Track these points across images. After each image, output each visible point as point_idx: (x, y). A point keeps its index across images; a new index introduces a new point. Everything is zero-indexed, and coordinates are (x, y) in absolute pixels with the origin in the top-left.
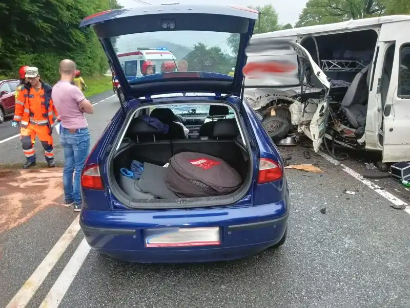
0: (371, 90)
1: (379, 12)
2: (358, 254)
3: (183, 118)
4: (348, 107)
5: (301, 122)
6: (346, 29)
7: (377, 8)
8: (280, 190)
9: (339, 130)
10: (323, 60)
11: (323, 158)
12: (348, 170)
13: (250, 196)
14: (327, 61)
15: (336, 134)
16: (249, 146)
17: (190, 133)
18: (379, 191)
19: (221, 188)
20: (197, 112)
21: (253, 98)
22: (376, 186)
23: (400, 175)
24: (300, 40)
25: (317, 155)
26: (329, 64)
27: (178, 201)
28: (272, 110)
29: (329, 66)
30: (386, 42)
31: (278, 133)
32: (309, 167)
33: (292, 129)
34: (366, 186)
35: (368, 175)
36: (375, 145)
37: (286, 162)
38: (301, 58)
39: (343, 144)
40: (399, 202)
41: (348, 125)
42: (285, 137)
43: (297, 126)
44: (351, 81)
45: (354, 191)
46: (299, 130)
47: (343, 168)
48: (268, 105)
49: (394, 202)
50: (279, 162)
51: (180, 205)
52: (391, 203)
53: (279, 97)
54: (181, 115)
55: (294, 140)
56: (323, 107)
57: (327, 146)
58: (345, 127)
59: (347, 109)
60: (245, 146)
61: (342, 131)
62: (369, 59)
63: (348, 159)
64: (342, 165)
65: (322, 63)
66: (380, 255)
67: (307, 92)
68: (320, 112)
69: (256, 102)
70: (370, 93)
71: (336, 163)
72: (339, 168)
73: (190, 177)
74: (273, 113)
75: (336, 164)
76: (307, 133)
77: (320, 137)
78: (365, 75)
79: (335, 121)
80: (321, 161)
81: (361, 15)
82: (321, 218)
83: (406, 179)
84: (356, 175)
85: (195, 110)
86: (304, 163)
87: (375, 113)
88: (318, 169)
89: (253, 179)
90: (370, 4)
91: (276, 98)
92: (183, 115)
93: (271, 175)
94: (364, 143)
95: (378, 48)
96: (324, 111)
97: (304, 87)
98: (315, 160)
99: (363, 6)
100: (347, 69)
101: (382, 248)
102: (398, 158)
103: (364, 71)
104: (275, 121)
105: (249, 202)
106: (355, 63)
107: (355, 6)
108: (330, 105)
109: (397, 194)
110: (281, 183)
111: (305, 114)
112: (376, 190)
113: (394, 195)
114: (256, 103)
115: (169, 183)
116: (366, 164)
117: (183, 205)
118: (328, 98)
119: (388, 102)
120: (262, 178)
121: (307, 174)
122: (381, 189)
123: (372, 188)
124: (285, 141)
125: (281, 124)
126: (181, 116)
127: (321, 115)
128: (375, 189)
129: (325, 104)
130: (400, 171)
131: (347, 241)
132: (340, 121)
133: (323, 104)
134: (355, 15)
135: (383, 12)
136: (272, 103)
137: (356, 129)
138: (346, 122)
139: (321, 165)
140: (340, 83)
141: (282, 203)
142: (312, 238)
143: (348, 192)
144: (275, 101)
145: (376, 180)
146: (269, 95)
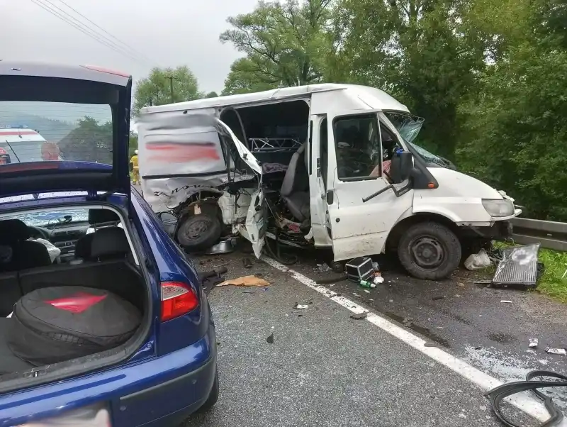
0: (311, 173)
1: (317, 79)
2: (316, 392)
3: (50, 231)
4: (289, 196)
5: (235, 220)
6: (273, 100)
7: (314, 74)
8: (198, 323)
9: (282, 226)
10: (251, 139)
11: (267, 265)
12: (299, 277)
13: (152, 342)
14: (257, 139)
15: (279, 232)
16: (144, 266)
17: (61, 254)
18: (337, 299)
19: (105, 338)
20: (74, 219)
21: (166, 191)
22: (333, 293)
23: (358, 275)
24: (219, 114)
25: (260, 262)
26: (260, 144)
27: (28, 375)
28: (196, 207)
29: (260, 146)
30: (319, 115)
31: (207, 237)
32: (250, 280)
33: (225, 231)
34: (321, 295)
35: (322, 279)
36: (325, 241)
37: (220, 277)
38: (223, 136)
39: (289, 243)
40: (359, 310)
41: (293, 219)
42: (218, 242)
43: (231, 225)
44: (287, 163)
45: (306, 303)
46: (234, 231)
47: (293, 274)
48: (189, 201)
49: (353, 310)
50: (192, 284)
51: (33, 379)
52: (351, 312)
53: (202, 188)
54: (45, 226)
55: (229, 244)
56: (258, 199)
57: (271, 248)
58: (289, 221)
59: (287, 199)
60: (139, 267)
61: (286, 227)
62: (303, 137)
63: (298, 261)
64: (291, 271)
65: (250, 142)
66: (342, 386)
67: (237, 180)
68: (255, 205)
69: (170, 197)
70: (310, 177)
71: (284, 269)
72: (288, 276)
73: (50, 330)
74: (197, 211)
75: (284, 271)
76: (244, 234)
77: (260, 238)
78: (303, 155)
79: (275, 214)
80: (265, 269)
81: (297, 82)
82: (268, 351)
83: (364, 279)
84: (308, 282)
85: (70, 217)
86: (244, 275)
87: (319, 202)
88: (262, 281)
89: (153, 317)
90: (306, 70)
91: (198, 190)
92: (49, 226)
93: (180, 305)
94: (313, 239)
95: (312, 122)
96: (260, 204)
97: (232, 174)
98: (257, 269)
99: (298, 70)
100: (281, 149)
101: (344, 376)
102: (351, 254)
103: (300, 150)
104: (201, 221)
105: (151, 352)
106: (290, 141)
107: (289, 71)
108: (266, 195)
109: (356, 299)
110: (198, 315)
111: (238, 209)
112: (332, 299)
113: (352, 300)
114: (172, 199)
115: (15, 344)
116: (318, 265)
117: (39, 378)
118: (263, 186)
119: (329, 188)
120: (167, 313)
121: (248, 290)
122: (338, 295)
123: (328, 296)
124: (218, 248)
125: (209, 226)
126: (45, 229)
127: (257, 210)
128: (331, 297)
129: (260, 195)
130: (356, 269)
131: (302, 376)
132: (282, 214)
133: (257, 194)
134: (290, 81)
135: (321, 78)
136: (193, 198)
137: (301, 222)
138: (288, 214)
139: (265, 275)
140: (275, 167)
141: (204, 343)
142: (257, 382)
143: (300, 306)
144: (198, 193)
145: (331, 285)
146: (187, 187)
